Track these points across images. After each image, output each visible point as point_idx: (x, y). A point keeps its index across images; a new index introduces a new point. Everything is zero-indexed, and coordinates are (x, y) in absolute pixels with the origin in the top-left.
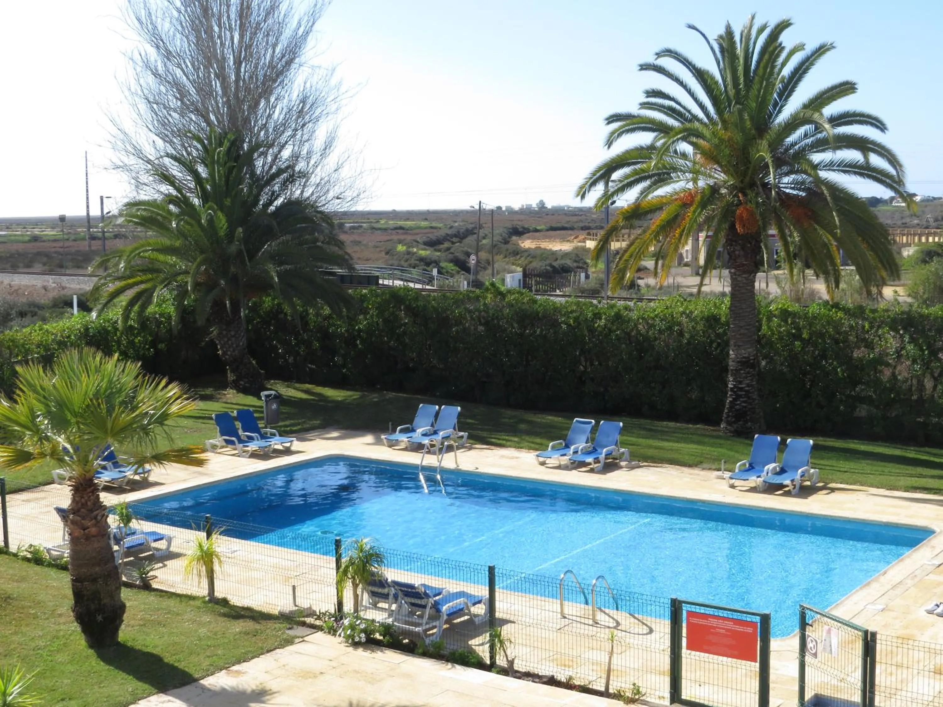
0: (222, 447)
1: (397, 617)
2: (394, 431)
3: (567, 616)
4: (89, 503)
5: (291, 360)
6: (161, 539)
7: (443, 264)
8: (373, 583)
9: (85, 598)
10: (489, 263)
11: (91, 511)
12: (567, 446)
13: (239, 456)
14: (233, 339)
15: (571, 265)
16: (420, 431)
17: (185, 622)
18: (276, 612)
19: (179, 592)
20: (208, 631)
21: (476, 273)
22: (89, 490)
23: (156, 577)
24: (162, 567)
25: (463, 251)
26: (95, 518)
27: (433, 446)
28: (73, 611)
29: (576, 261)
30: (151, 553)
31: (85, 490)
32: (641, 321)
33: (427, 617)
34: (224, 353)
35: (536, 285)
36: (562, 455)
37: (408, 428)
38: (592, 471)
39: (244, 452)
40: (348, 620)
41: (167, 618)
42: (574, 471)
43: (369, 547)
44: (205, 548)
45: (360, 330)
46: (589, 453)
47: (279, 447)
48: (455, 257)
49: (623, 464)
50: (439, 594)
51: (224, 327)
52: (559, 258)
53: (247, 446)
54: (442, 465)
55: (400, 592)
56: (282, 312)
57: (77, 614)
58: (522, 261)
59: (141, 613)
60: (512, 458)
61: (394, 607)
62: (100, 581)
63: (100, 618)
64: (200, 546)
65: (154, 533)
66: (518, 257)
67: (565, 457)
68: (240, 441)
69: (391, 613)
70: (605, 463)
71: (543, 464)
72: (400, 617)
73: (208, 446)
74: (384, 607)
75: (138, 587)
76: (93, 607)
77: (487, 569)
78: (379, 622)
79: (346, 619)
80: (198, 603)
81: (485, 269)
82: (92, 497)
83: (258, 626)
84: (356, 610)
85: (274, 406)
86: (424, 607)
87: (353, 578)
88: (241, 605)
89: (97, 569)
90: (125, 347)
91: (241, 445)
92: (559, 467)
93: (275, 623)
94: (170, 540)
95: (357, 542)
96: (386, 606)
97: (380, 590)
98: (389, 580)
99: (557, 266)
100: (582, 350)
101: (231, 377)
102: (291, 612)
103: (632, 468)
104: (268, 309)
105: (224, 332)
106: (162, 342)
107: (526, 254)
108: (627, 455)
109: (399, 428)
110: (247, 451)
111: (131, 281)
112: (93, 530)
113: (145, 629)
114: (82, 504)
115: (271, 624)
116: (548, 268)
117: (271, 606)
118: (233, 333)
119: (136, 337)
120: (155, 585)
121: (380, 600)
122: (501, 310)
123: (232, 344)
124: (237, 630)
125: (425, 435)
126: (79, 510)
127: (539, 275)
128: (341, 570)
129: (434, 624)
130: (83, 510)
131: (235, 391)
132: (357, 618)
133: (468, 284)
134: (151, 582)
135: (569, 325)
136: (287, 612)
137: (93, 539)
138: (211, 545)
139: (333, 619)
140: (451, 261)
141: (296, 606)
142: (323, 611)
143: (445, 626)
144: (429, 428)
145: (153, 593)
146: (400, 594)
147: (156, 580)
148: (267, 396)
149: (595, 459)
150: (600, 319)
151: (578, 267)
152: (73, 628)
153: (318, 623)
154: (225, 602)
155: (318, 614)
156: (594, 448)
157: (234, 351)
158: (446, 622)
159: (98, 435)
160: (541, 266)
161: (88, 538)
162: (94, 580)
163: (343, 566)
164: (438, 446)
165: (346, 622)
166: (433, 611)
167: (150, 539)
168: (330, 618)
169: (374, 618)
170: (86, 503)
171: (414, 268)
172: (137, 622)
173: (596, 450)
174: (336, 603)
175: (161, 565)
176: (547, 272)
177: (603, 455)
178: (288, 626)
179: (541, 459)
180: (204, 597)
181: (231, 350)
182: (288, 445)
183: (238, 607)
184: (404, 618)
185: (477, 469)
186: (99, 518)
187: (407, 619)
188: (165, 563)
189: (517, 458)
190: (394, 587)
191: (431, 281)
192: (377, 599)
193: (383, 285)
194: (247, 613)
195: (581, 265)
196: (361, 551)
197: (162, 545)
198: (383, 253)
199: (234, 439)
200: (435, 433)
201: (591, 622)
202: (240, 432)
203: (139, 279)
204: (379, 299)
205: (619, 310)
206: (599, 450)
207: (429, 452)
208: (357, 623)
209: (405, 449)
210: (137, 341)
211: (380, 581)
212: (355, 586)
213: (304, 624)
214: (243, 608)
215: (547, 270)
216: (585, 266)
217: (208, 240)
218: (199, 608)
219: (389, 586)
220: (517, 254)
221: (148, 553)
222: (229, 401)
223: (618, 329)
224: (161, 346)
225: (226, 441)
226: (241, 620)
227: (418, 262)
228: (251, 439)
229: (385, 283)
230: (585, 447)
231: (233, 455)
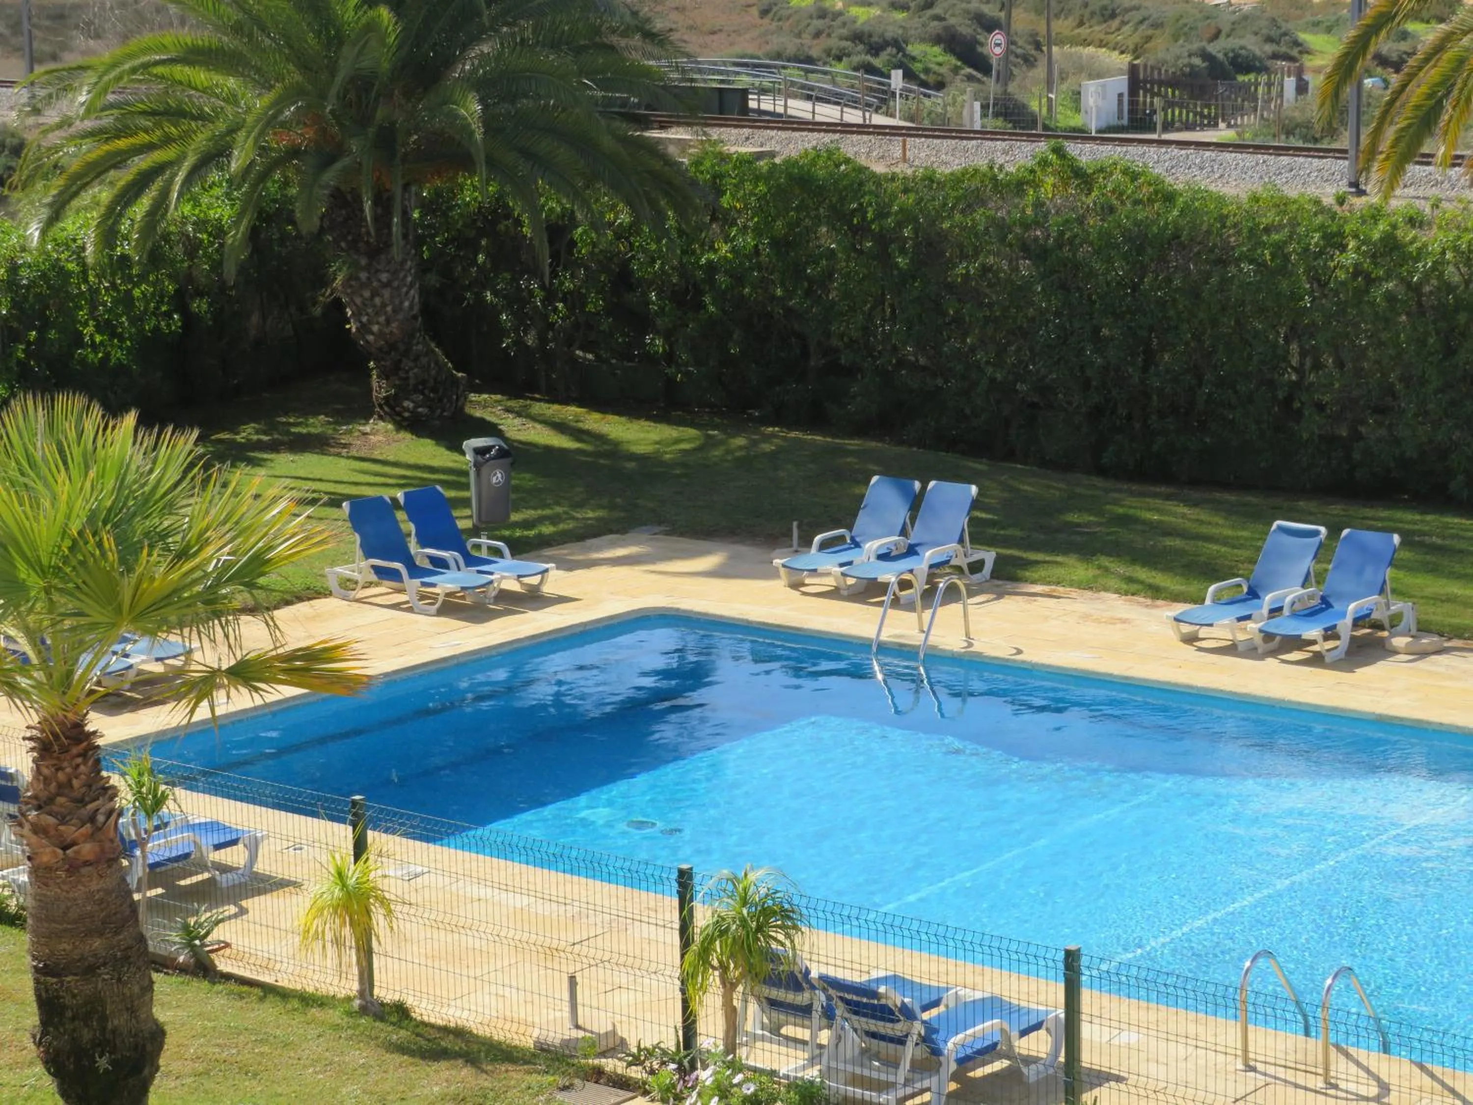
0: (369, 585)
1: (833, 1064)
2: (806, 542)
3: (1260, 1067)
4: (76, 783)
5: (531, 340)
6: (234, 842)
7: (915, 49)
8: (773, 981)
9: (69, 1014)
10: (1038, 46)
11: (81, 802)
12: (1253, 594)
13: (410, 610)
14: (386, 293)
15: (1258, 53)
16: (872, 546)
17: (305, 1067)
18: (528, 1043)
19: (284, 982)
20: (364, 1092)
21: (1006, 77)
22: (75, 750)
23: (227, 945)
24: (236, 916)
25: (968, 12)
26: (92, 819)
27: (905, 585)
28: (39, 1044)
29: (1269, 39)
30: (206, 875)
31: (64, 750)
32: (1449, 256)
33: (908, 1067)
34: (364, 329)
35: (1164, 109)
36: (1240, 619)
37: (841, 539)
38: (1317, 660)
39: (423, 597)
40: (709, 1072)
41: (262, 1054)
42: (1271, 662)
43: (763, 891)
44: (351, 882)
45: (711, 267)
46: (1312, 614)
47: (512, 585)
48: (947, 28)
49: (1400, 642)
50: (936, 1003)
51: (364, 262)
52: (1226, 29)
53: (433, 585)
54: (933, 640)
55: (840, 1003)
56: (508, 215)
57: (46, 1052)
58: (1127, 35)
59: (197, 1043)
60: (1113, 621)
61: (824, 1037)
62: (105, 974)
63: (103, 1063)
64: (340, 875)
65: (213, 826)
66: (1115, 23)
67: (1251, 625)
68: (415, 571)
69: (817, 1053)
70: (1353, 638)
71: (1190, 639)
72: (841, 1066)
73: (332, 584)
74: (799, 1036)
75: (183, 970)
76: (86, 1035)
77: (1061, 955)
78: (787, 1077)
79: (705, 1067)
80: (334, 1016)
81: (1029, 62)
82: (82, 768)
83: (485, 1082)
84: (731, 1047)
85: (497, 477)
86: (901, 1041)
87: (724, 968)
88: (440, 1022)
89: (97, 943)
90: (109, 311)
91: (417, 582)
92: (1231, 650)
93: (530, 1073)
94: (254, 846)
95: (734, 880)
96: (803, 1034)
97: (790, 997)
98: (814, 974)
99: (1220, 56)
100: (1292, 328)
101: (379, 388)
102: (566, 1043)
103: (1423, 654)
104: (474, 206)
105: (363, 275)
106: (200, 294)
107: (1137, 16)
108: (1409, 620)
109: (818, 539)
110: (434, 597)
111: (122, 144)
112: (87, 849)
113: (209, 1085)
114: (60, 786)
115: (516, 1075)
116: (1197, 61)
117: (515, 1026)
118: (384, 277)
119: (137, 285)
120: (223, 965)
121: (791, 1019)
122: (1081, 220)
123: (384, 305)
124: (436, 1089)
125: (884, 557)
126: (51, 800)
127: (1173, 83)
128: (694, 948)
129: (926, 1084)
130: (61, 800)
131: (390, 426)
132: (736, 1066)
133: (985, 107)
134: (213, 956)
135: (1261, 265)
136: (557, 1042)
137: (84, 871)
138: (364, 874)
139: (673, 1066)
140: (937, 40)
141: (578, 1027)
142: (647, 1044)
143: (953, 1086)
144: (896, 538)
145: (220, 987)
146: (840, 1010)
147: (227, 951)
148: (480, 452)
149: (1326, 630)
150: (1343, 248)
151: (1275, 56)
152: (32, 1081)
153: (636, 1073)
154: (401, 1011)
155: (634, 1050)
156: (1323, 599)
157: (388, 322)
158: (954, 1077)
159: (98, 618)
160: (1178, 58)
161: (73, 868)
162: (90, 971)
163: (698, 939)
164: (920, 585)
165: (705, 1076)
166: (922, 1052)
167: (207, 841)
168: (663, 1063)
169: (775, 1067)
170: (70, 781)
171: (839, 59)
172: (189, 1066)
173: (1329, 606)
174: (680, 1025)
175: (232, 909)
176: (1194, 73)
177: (1348, 621)
178: (562, 1081)
179: (1186, 629)
180: (349, 999)
181: (382, 319)
182: (534, 580)
183: (432, 1026)
184: (849, 1068)
185: (1019, 652)
186: (101, 818)
187: (858, 1071)
188: (244, 903)
189: (1124, 621)
190: (824, 990)
191: (884, 101)
192: (782, 1017)
193: (760, 112)
194: (458, 1045)
195: (1283, 49)
196: (744, 902)
197: (235, 856)
198: (755, 11)
199: (397, 565)
200: (912, 551)
201: (1320, 1084)
202: (413, 547)
203: (143, 138)
204: (762, 188)
205: (1394, 227)
206: (1337, 606)
207: (896, 603)
208: (735, 1081)
209: (834, 594)
210: (137, 293)
211: (792, 975)
212: (729, 986)
213: (597, 1075)
214: (445, 1030)
215: (1192, 66)
216: (1295, 52)
217: (318, 34)
218: (336, 1027)
219: (813, 987)
220: (1113, 16)
221: (200, 878)
222: (376, 455)
223: (1388, 277)
224: (200, 306)
225: (378, 570)
226: (443, 1064)
227: (848, 44)
228: (440, 564)
229: (765, 106)
230: (1300, 598)
231: (396, 606)
